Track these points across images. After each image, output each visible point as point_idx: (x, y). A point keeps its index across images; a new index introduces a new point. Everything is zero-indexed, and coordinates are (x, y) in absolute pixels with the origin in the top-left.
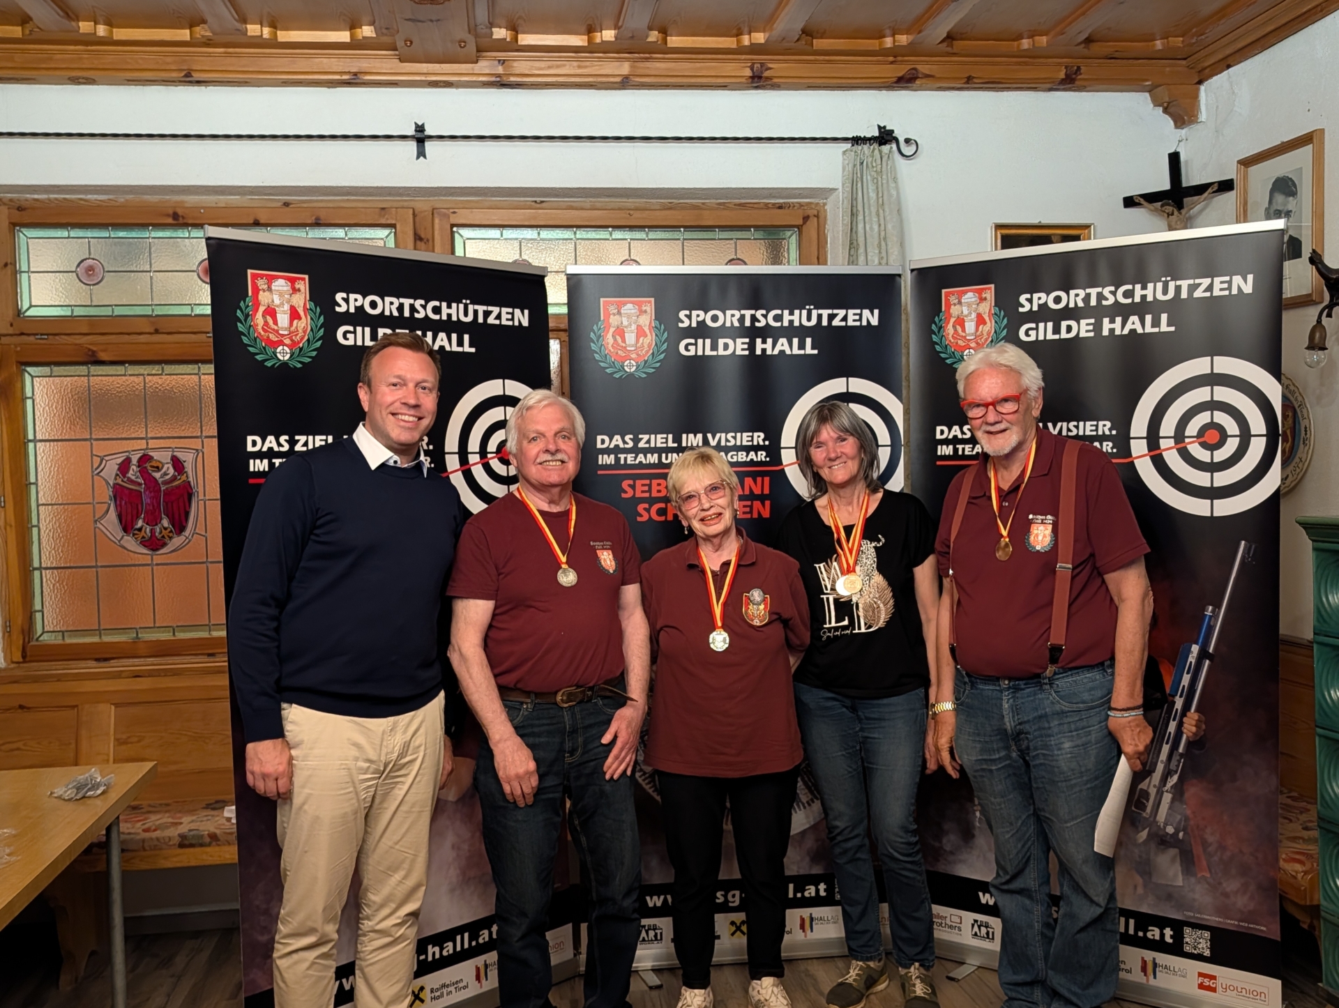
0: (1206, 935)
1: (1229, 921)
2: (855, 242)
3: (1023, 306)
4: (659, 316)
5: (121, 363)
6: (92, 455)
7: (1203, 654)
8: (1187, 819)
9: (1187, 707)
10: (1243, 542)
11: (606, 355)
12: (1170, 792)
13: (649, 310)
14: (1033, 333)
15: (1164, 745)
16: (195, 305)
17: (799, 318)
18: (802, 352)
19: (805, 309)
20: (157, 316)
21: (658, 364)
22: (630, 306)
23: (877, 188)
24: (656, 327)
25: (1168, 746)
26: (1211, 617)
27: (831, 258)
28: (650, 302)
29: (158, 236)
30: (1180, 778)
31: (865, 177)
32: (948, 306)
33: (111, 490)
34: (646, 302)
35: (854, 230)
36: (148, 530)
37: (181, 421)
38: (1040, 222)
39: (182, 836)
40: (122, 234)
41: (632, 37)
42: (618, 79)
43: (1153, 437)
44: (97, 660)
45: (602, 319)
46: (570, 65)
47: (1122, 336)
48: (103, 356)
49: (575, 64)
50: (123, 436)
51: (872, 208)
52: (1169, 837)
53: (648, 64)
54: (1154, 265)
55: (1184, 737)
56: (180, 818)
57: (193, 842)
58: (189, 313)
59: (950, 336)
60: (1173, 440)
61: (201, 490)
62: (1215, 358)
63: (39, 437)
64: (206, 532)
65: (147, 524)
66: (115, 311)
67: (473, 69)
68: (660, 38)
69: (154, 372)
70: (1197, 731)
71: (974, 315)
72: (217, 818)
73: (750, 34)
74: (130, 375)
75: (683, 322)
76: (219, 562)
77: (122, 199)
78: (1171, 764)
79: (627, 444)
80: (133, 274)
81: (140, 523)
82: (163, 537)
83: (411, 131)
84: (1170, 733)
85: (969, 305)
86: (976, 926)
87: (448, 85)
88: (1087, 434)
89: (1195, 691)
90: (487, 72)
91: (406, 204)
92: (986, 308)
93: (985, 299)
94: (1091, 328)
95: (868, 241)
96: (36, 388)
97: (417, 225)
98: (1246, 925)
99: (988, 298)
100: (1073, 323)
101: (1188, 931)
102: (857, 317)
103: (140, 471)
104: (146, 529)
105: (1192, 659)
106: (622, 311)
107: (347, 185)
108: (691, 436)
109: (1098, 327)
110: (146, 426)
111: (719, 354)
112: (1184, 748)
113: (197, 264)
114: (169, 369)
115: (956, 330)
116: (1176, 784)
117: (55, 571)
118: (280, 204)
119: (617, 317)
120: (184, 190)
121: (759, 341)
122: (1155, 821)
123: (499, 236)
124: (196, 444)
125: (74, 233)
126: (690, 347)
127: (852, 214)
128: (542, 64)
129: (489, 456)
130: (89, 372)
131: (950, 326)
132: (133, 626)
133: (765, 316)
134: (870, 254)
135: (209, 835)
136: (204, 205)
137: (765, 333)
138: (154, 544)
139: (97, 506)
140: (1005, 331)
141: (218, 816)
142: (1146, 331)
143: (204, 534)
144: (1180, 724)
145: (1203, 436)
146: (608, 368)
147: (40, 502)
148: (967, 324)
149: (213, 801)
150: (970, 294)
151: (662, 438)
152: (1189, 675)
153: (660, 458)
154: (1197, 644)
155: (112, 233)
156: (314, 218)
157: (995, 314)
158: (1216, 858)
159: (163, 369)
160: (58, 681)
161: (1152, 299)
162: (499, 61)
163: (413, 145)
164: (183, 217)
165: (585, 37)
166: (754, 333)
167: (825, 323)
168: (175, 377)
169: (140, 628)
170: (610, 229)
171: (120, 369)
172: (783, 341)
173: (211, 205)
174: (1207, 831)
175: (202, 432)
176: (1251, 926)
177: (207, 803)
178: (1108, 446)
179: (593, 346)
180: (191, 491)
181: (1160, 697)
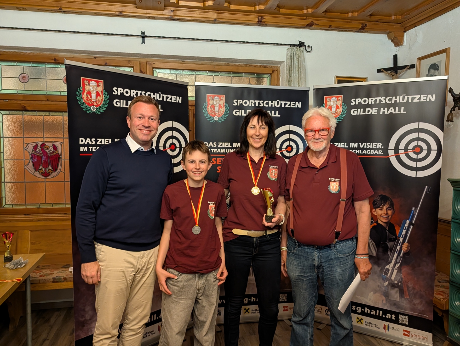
0: (407, 317)
1: (415, 313)
2: (290, 80)
3: (353, 103)
4: (227, 101)
5: (35, 111)
6: (24, 143)
8: (402, 278)
9: (404, 241)
10: (427, 186)
11: (208, 114)
12: (397, 270)
13: (223, 99)
14: (356, 112)
15: (395, 253)
16: (62, 91)
17: (274, 104)
18: (275, 116)
19: (276, 101)
20: (48, 95)
21: (226, 118)
22: (217, 97)
23: (298, 62)
24: (225, 105)
25: (397, 254)
26: (414, 211)
28: (224, 96)
29: (49, 66)
30: (400, 265)
31: (294, 58)
32: (326, 102)
33: (30, 155)
34: (222, 96)
35: (290, 76)
36: (44, 170)
37: (56, 132)
39: (54, 278)
40: (35, 65)
41: (219, 4)
42: (213, 19)
43: (396, 149)
44: (25, 214)
45: (207, 101)
46: (196, 14)
47: (385, 114)
48: (28, 108)
49: (198, 13)
50: (35, 137)
51: (296, 69)
52: (395, 284)
53: (223, 15)
55: (403, 251)
56: (53, 271)
57: (58, 280)
58: (59, 94)
60: (403, 150)
61: (63, 156)
62: (420, 123)
63: (4, 136)
64: (64, 171)
65: (43, 168)
66: (33, 92)
67: (162, 13)
68: (228, 5)
69: (46, 115)
70: (407, 249)
71: (335, 105)
72: (67, 272)
73: (259, 6)
74: (38, 115)
75: (235, 104)
76: (69, 182)
77: (36, 53)
78: (398, 260)
79: (214, 145)
80: (39, 80)
81: (41, 167)
82: (49, 172)
83: (140, 34)
84: (397, 250)
85: (333, 102)
87: (153, 18)
88: (373, 147)
89: (407, 236)
90: (167, 14)
91: (137, 60)
92: (340, 103)
93: (339, 100)
94: (376, 111)
95: (295, 80)
96: (3, 119)
97: (141, 67)
98: (421, 315)
99: (341, 100)
100: (370, 109)
101: (400, 316)
102: (294, 105)
103: (41, 149)
104: (43, 169)
105: (407, 225)
106: (214, 99)
107: (117, 52)
108: (236, 143)
109: (379, 111)
110: (44, 133)
113: (63, 77)
114: (52, 114)
116: (399, 267)
117: (10, 183)
118: (93, 58)
119: (212, 101)
120: (58, 51)
122: (391, 279)
123: (169, 72)
124: (62, 140)
125: (18, 64)
126: (237, 113)
127: (290, 70)
128: (187, 13)
129: (167, 148)
130: (23, 114)
132: (38, 203)
133: (263, 103)
134: (295, 84)
135: (63, 278)
136: (66, 56)
138: (46, 175)
139: (25, 161)
140: (346, 111)
141: (67, 271)
142: (396, 113)
143: (64, 172)
144: (401, 247)
145: (414, 150)
146: (208, 119)
147: (5, 159)
148: (332, 108)
149: (65, 265)
150: (334, 98)
151: (226, 144)
152: (405, 231)
153: (225, 151)
154: (408, 220)
155: (32, 65)
156: (105, 63)
157: (343, 105)
158: (411, 292)
159: (50, 113)
160: (10, 222)
161: (398, 102)
162: (172, 10)
163: (140, 39)
164: (58, 60)
165: (202, 4)
167: (283, 106)
168: (54, 117)
169: (40, 204)
170: (207, 72)
171: (34, 113)
173: (68, 57)
174: (409, 283)
175: (63, 136)
176: (423, 315)
177: (63, 265)
178: (380, 152)
179: (203, 111)
180: (59, 157)
181: (395, 237)
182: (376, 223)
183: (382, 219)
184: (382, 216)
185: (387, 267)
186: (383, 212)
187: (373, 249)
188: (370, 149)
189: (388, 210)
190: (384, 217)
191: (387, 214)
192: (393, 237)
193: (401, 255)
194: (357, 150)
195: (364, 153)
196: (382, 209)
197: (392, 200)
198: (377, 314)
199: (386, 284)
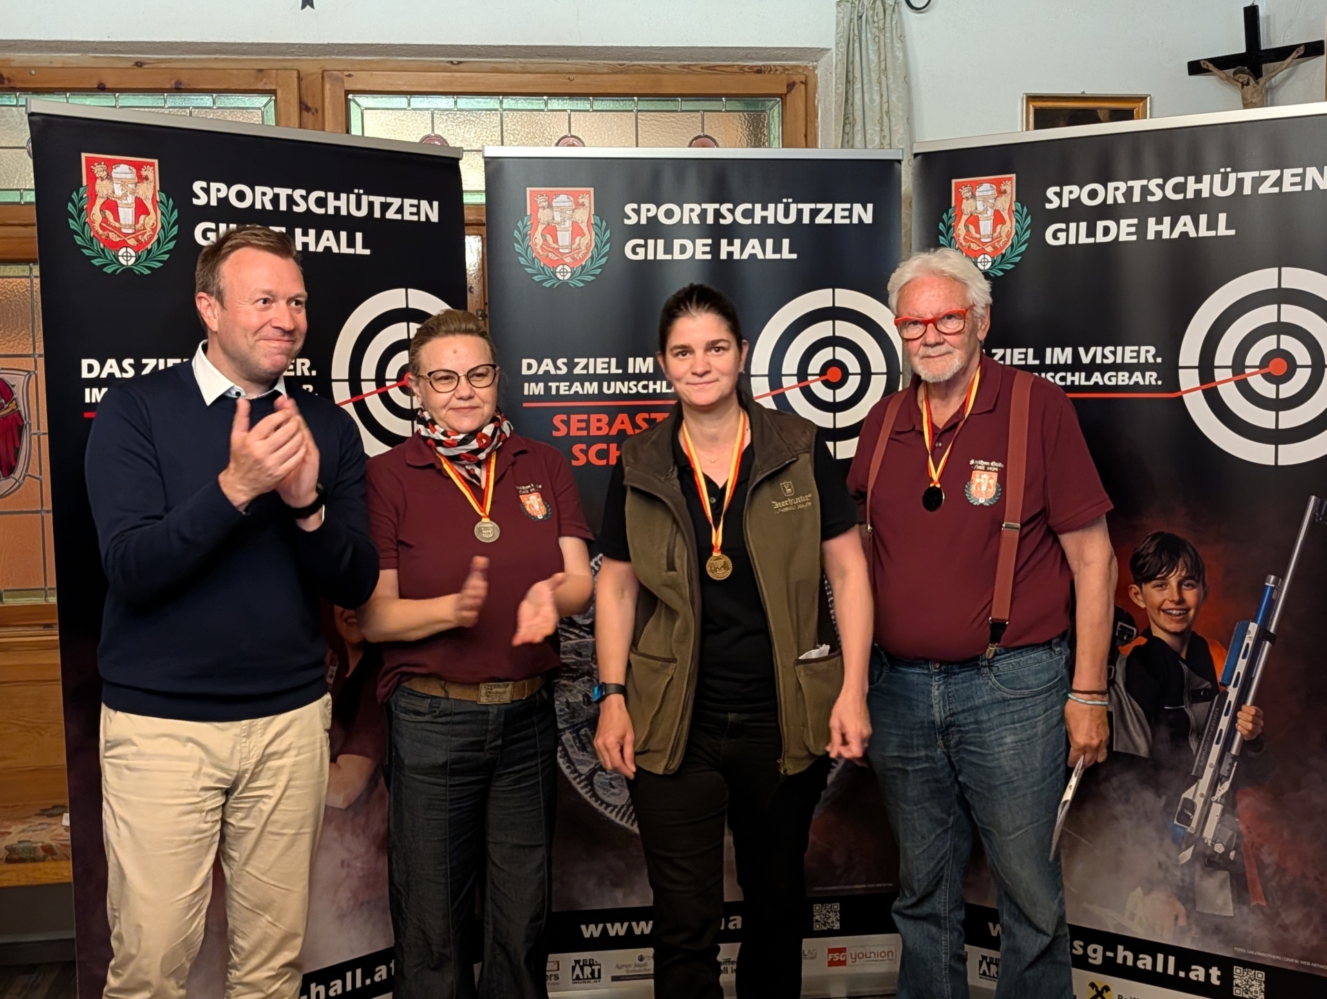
0: (1259, 976)
1: (1288, 960)
2: (850, 116)
3: (1051, 202)
4: (599, 210)
7: (1263, 635)
9: (1241, 699)
10: (1313, 498)
11: (533, 259)
12: (1220, 803)
13: (586, 201)
14: (1062, 235)
15: (1214, 744)
16: (25, 190)
17: (774, 213)
18: (777, 256)
19: (781, 202)
21: (599, 271)
22: (563, 197)
23: (879, 49)
24: (596, 224)
25: (1219, 746)
26: (1272, 588)
27: (822, 137)
28: (588, 193)
30: (1232, 785)
31: (863, 35)
32: (960, 199)
34: (583, 192)
35: (850, 102)
37: (9, 336)
38: (1083, 93)
39: (11, 849)
43: (1206, 367)
45: (529, 213)
47: (1170, 240)
51: (873, 75)
52: (1217, 856)
54: (1212, 152)
55: (1238, 736)
56: (8, 827)
57: (24, 856)
58: (17, 200)
59: (961, 238)
60: (1230, 370)
62: (1283, 269)
64: (41, 474)
70: (1254, 728)
71: (990, 213)
72: (54, 827)
75: (629, 218)
78: (1222, 769)
79: (560, 369)
84: (1221, 731)
85: (985, 199)
86: (984, 964)
88: (1126, 361)
89: (1252, 680)
91: (289, 65)
92: (1006, 203)
93: (1005, 192)
94: (1133, 229)
95: (867, 114)
97: (303, 91)
98: (1308, 964)
99: (1009, 191)
100: (1111, 224)
101: (1238, 971)
102: (847, 214)
105: (1249, 640)
106: (554, 204)
108: (639, 360)
109: (1141, 229)
111: (675, 258)
112: (1237, 749)
115: (968, 231)
116: (1227, 792)
118: (131, 64)
119: (547, 211)
120: (10, 46)
121: (724, 242)
122: (1201, 838)
123: (405, 106)
124: (27, 363)
126: (638, 250)
127: (848, 81)
129: (388, 384)
131: (961, 226)
133: (732, 211)
134: (869, 132)
135: (42, 846)
136: (33, 64)
137: (732, 232)
140: (1028, 233)
141: (54, 824)
142: (1200, 235)
143: (38, 476)
144: (1234, 720)
145: (1268, 366)
146: (536, 275)
148: (981, 223)
149: (50, 807)
150: (986, 186)
151: (603, 363)
152: (1246, 660)
153: (600, 387)
154: (1255, 621)
156: (172, 82)
157: (1017, 211)
158: (1273, 883)
161: (1208, 195)
164: (10, 80)
166: (717, 232)
167: (806, 220)
168: (2, 280)
170: (546, 98)
172: (754, 242)
173: (45, 65)
174: (1263, 850)
175: (34, 350)
176: (1315, 965)
177: (43, 808)
178: (1151, 378)
179: (517, 247)
180: (21, 424)
181: (1210, 687)
182: (1145, 637)
183: (1162, 619)
184: (1164, 611)
185: (1188, 794)
186: (1167, 597)
187: (1137, 732)
188: (1116, 367)
189: (1184, 587)
190: (1171, 614)
191: (1181, 601)
192: (1204, 686)
193: (1234, 751)
194: (1069, 374)
195: (1096, 383)
196: (1163, 585)
197: (1197, 549)
198: (1160, 969)
199: (1185, 857)
